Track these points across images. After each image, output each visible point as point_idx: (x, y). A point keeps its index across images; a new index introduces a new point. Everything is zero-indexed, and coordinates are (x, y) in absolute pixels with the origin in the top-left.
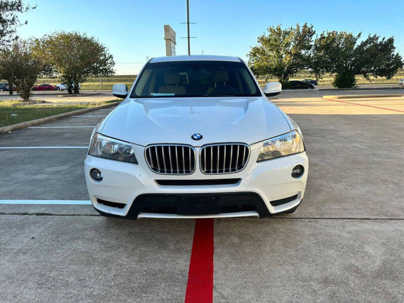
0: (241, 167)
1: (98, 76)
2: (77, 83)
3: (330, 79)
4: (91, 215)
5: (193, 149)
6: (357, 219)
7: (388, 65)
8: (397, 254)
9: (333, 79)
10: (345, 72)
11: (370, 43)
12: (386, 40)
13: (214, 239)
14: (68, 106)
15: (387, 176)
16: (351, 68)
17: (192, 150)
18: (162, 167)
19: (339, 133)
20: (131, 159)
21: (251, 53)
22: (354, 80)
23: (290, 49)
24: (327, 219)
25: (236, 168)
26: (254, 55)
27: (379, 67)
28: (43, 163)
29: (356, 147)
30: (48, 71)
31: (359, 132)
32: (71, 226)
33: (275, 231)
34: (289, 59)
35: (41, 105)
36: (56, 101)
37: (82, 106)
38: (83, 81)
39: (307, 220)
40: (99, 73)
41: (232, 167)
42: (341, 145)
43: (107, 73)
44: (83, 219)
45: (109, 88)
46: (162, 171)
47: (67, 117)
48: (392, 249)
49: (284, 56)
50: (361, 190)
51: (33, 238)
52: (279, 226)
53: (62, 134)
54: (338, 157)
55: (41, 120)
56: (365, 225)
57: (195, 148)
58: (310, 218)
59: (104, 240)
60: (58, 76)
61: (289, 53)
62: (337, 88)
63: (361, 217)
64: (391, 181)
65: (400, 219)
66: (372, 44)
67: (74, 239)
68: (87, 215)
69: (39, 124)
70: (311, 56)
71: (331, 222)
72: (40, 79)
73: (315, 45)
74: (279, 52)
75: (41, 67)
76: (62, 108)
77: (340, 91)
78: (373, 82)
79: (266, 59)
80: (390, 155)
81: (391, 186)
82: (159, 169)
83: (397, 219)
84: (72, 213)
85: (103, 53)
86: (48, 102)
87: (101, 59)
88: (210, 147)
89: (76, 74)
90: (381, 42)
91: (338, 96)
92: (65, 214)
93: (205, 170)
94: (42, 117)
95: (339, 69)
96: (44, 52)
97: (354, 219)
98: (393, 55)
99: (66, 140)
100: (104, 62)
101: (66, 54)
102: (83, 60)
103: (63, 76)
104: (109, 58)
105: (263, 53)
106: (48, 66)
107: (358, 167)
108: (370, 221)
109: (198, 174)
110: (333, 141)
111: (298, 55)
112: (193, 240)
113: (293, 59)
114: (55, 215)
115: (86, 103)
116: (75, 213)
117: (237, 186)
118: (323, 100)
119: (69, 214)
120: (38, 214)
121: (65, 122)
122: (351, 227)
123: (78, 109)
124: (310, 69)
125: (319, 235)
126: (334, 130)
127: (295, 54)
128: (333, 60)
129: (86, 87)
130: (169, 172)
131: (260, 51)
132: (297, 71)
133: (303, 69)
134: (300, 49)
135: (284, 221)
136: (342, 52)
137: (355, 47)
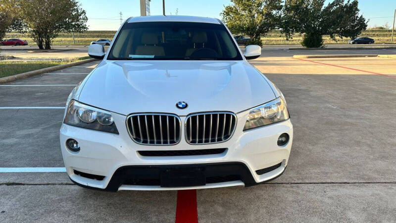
0: (227, 137)
1: (70, 32)
2: (48, 38)
3: (298, 38)
4: (67, 184)
5: (177, 117)
6: (337, 183)
7: (353, 27)
8: (378, 220)
9: (301, 38)
10: (313, 32)
11: (337, 5)
12: (350, 2)
13: (198, 209)
14: (39, 62)
15: (360, 137)
16: (319, 28)
17: (177, 119)
18: (145, 137)
19: (312, 93)
20: (111, 129)
21: (225, 12)
22: (321, 40)
23: (262, 8)
24: (307, 183)
25: (223, 138)
26: (228, 14)
27: (344, 28)
28: (13, 125)
29: (329, 108)
30: (17, 26)
31: (330, 92)
32: (46, 197)
33: (258, 198)
34: (260, 18)
35: (9, 61)
36: (26, 57)
37: (54, 63)
38: (55, 37)
39: (288, 185)
40: (72, 28)
41: (218, 137)
42: (314, 105)
43: (80, 29)
44: (58, 189)
45: (81, 44)
46: (145, 142)
47: (38, 74)
48: (373, 215)
49: (256, 15)
50: (337, 153)
51: (3, 212)
52: (262, 192)
53: (34, 93)
54: (312, 118)
55: (10, 77)
56: (345, 189)
57: (181, 117)
58: (292, 183)
59: (82, 213)
60: (27, 30)
61: (261, 13)
62: (305, 47)
63: (340, 181)
64: (365, 143)
65: (377, 183)
66: (338, 6)
67: (48, 212)
68: (62, 184)
69: (8, 82)
70: (282, 16)
71: (312, 187)
72: (9, 34)
73: (286, 6)
74: (251, 12)
75: (10, 22)
76: (33, 65)
77: (309, 51)
78: (338, 42)
79: (239, 19)
80: (360, 116)
81: (366, 148)
82: (142, 140)
83: (374, 183)
84: (46, 182)
85: (76, 8)
86: (18, 58)
87: (74, 14)
88: (196, 116)
89: (47, 30)
90: (346, 4)
91: (308, 56)
92: (38, 183)
93: (191, 140)
94: (11, 75)
95: (308, 29)
96: (13, 6)
97: (333, 183)
98: (357, 17)
99: (38, 100)
100: (76, 18)
101: (36, 8)
102: (55, 15)
103: (34, 31)
104: (82, 13)
105: (236, 12)
106: (18, 20)
107: (333, 129)
108: (349, 185)
109: (183, 144)
110: (307, 101)
111: (269, 15)
112: (176, 211)
113: (265, 19)
114: (27, 184)
115: (58, 59)
116: (49, 182)
117: (223, 156)
118: (293, 59)
119: (42, 183)
120: (8, 184)
121: (36, 80)
122: (331, 191)
123: (49, 66)
124: (281, 29)
125: (301, 202)
126: (306, 90)
127: (267, 14)
128: (302, 20)
129: (58, 43)
130: (152, 142)
131: (233, 11)
132: (268, 31)
133: (274, 29)
134: (271, 9)
135: (266, 187)
136: (311, 13)
137: (323, 8)
